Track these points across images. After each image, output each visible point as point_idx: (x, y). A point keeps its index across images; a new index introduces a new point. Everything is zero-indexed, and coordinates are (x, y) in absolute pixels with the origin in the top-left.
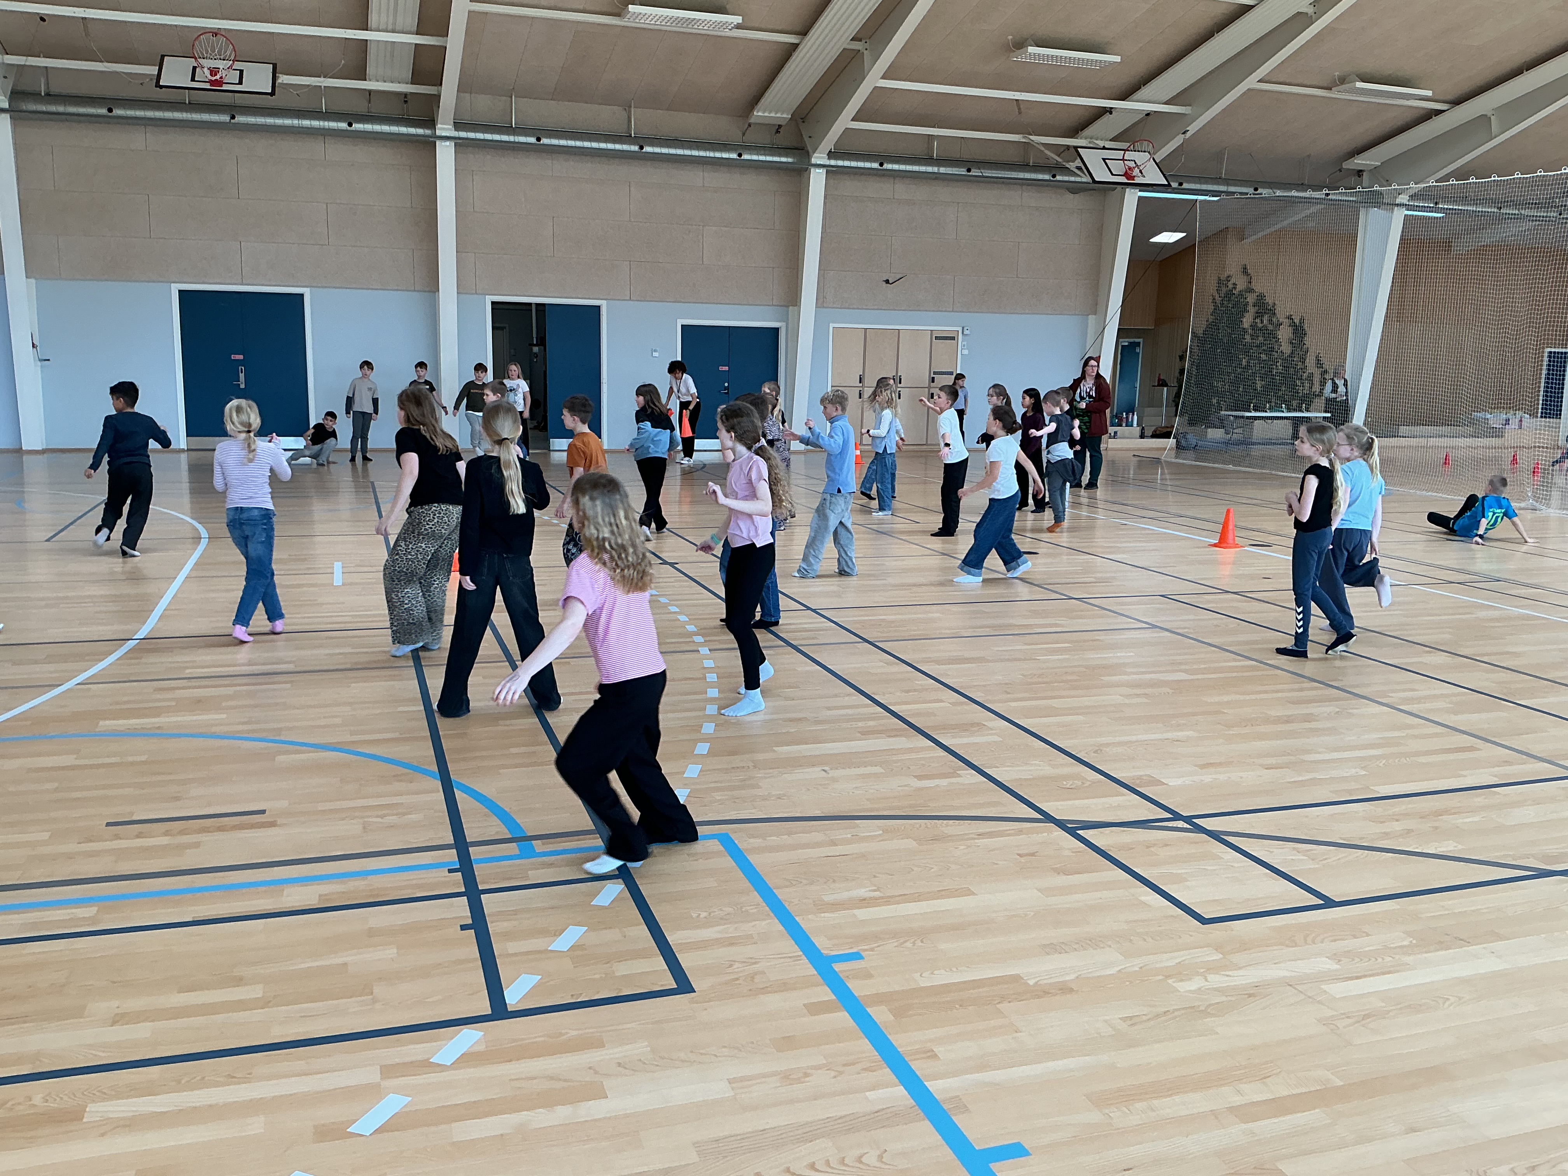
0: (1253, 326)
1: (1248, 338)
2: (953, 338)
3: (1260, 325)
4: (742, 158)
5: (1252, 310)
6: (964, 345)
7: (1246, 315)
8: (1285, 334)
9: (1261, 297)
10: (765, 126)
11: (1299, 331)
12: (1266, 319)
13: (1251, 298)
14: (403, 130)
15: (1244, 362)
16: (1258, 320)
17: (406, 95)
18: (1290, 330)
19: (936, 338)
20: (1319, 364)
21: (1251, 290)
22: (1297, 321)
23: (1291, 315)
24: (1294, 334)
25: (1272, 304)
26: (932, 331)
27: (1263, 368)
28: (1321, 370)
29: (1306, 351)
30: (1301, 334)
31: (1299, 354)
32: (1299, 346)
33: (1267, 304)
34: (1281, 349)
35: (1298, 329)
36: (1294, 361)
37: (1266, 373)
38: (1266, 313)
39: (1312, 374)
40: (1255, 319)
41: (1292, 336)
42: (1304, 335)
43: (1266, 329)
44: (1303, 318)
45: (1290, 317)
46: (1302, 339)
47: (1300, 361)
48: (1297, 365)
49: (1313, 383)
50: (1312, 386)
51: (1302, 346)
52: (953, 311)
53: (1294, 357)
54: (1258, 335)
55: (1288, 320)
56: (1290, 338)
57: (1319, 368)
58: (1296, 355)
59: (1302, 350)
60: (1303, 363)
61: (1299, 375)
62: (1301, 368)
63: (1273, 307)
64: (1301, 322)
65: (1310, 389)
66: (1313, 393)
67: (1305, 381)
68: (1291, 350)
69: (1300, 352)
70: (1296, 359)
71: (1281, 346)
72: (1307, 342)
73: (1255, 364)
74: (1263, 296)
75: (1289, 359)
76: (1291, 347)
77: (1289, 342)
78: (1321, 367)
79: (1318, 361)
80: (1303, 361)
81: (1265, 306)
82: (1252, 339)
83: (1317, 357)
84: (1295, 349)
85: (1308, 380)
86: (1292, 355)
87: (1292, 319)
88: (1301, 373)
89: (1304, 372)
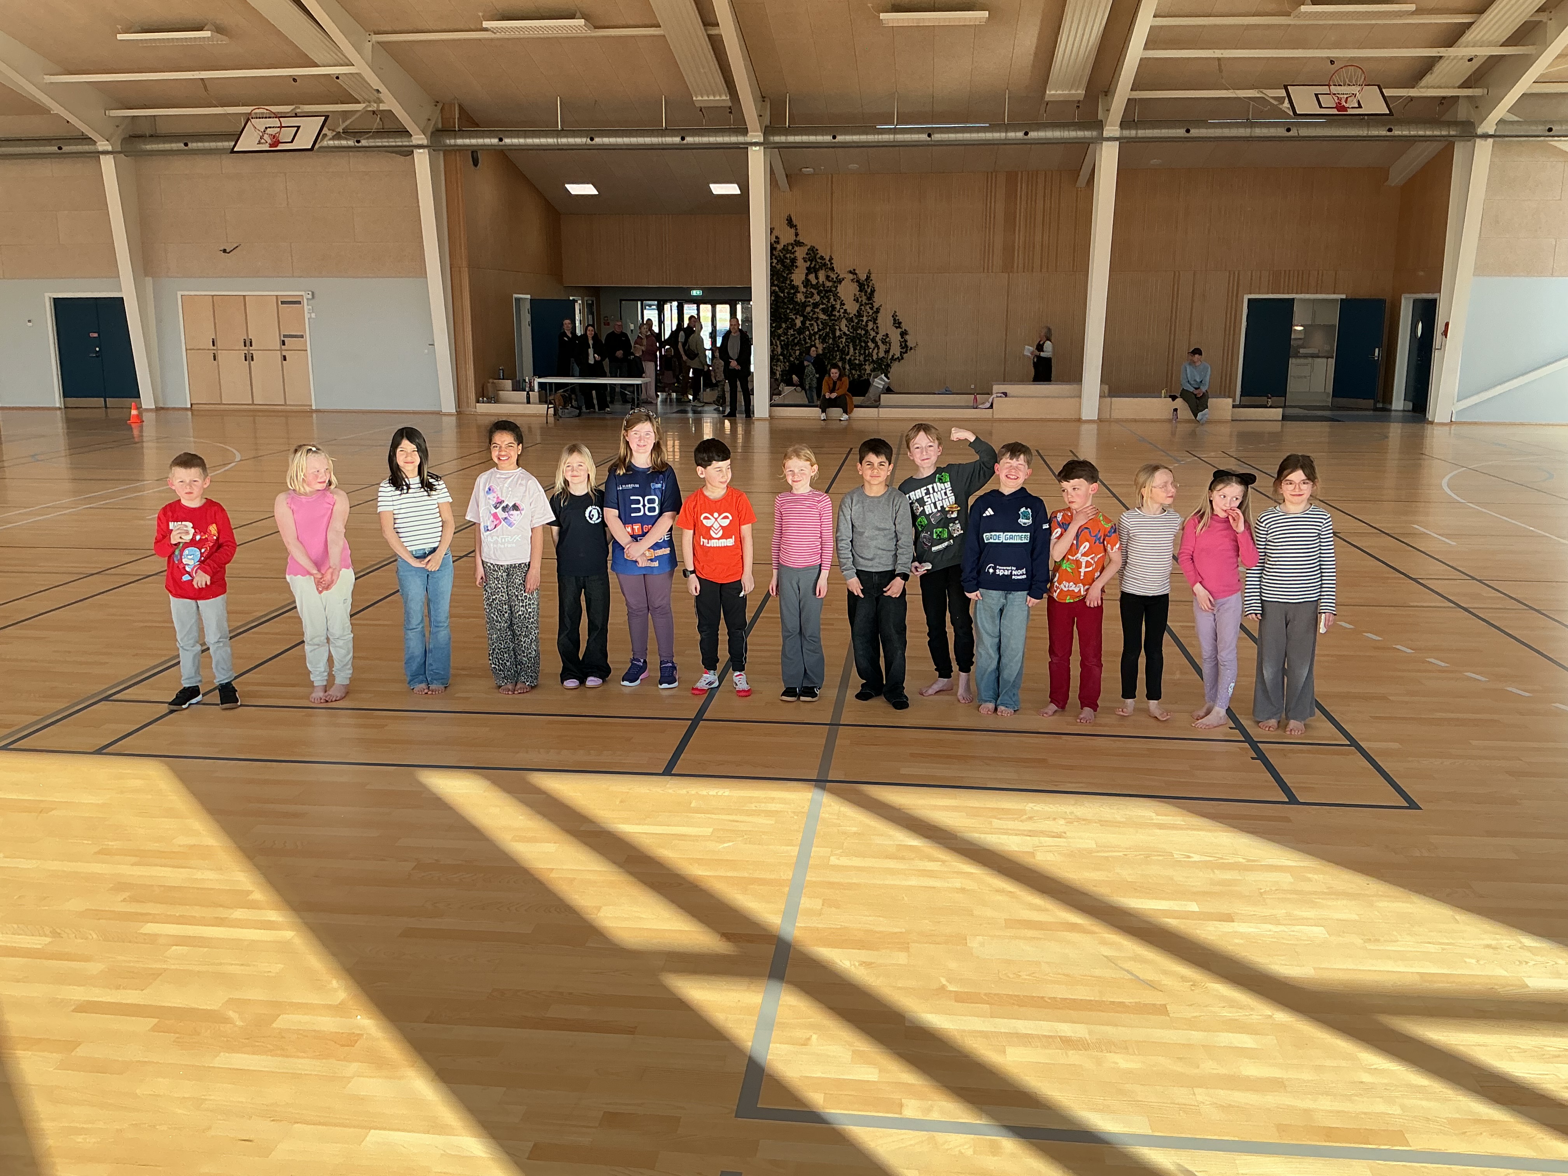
0: (806, 284)
1: (800, 297)
2: (299, 303)
3: (814, 282)
5: (802, 266)
6: (309, 309)
7: (797, 271)
8: (847, 291)
9: (813, 251)
11: (865, 288)
12: (822, 275)
13: (800, 253)
15: (798, 323)
16: (812, 277)
18: (854, 288)
19: (283, 303)
20: (897, 324)
21: (798, 243)
22: (863, 277)
23: (854, 270)
24: (860, 291)
25: (828, 258)
26: (277, 296)
27: (823, 329)
28: (899, 330)
29: (877, 309)
30: (869, 290)
31: (868, 313)
32: (868, 304)
33: (822, 258)
34: (845, 307)
35: (864, 285)
36: (863, 321)
37: (827, 334)
38: (821, 268)
39: (887, 334)
40: (807, 275)
41: (858, 293)
42: (873, 291)
43: (823, 285)
44: (869, 273)
45: (853, 272)
46: (870, 297)
47: (871, 321)
48: (867, 326)
49: (890, 345)
50: (889, 348)
51: (872, 304)
52: (293, 277)
53: (863, 316)
54: (813, 294)
55: (851, 275)
56: (855, 295)
57: (897, 328)
58: (865, 314)
59: (871, 308)
60: (875, 323)
61: (871, 337)
62: (873, 329)
63: (829, 261)
64: (868, 278)
65: (887, 352)
66: (890, 357)
67: (880, 343)
68: (857, 308)
69: (869, 310)
70: (865, 319)
71: (844, 304)
72: (878, 300)
73: (812, 325)
74: (817, 250)
75: (856, 318)
76: (858, 305)
77: (854, 300)
78: (899, 327)
79: (895, 320)
80: (875, 320)
81: (819, 260)
82: (806, 297)
83: (893, 316)
84: (863, 307)
85: (884, 342)
86: (859, 315)
87: (856, 274)
88: (873, 334)
89: (877, 333)
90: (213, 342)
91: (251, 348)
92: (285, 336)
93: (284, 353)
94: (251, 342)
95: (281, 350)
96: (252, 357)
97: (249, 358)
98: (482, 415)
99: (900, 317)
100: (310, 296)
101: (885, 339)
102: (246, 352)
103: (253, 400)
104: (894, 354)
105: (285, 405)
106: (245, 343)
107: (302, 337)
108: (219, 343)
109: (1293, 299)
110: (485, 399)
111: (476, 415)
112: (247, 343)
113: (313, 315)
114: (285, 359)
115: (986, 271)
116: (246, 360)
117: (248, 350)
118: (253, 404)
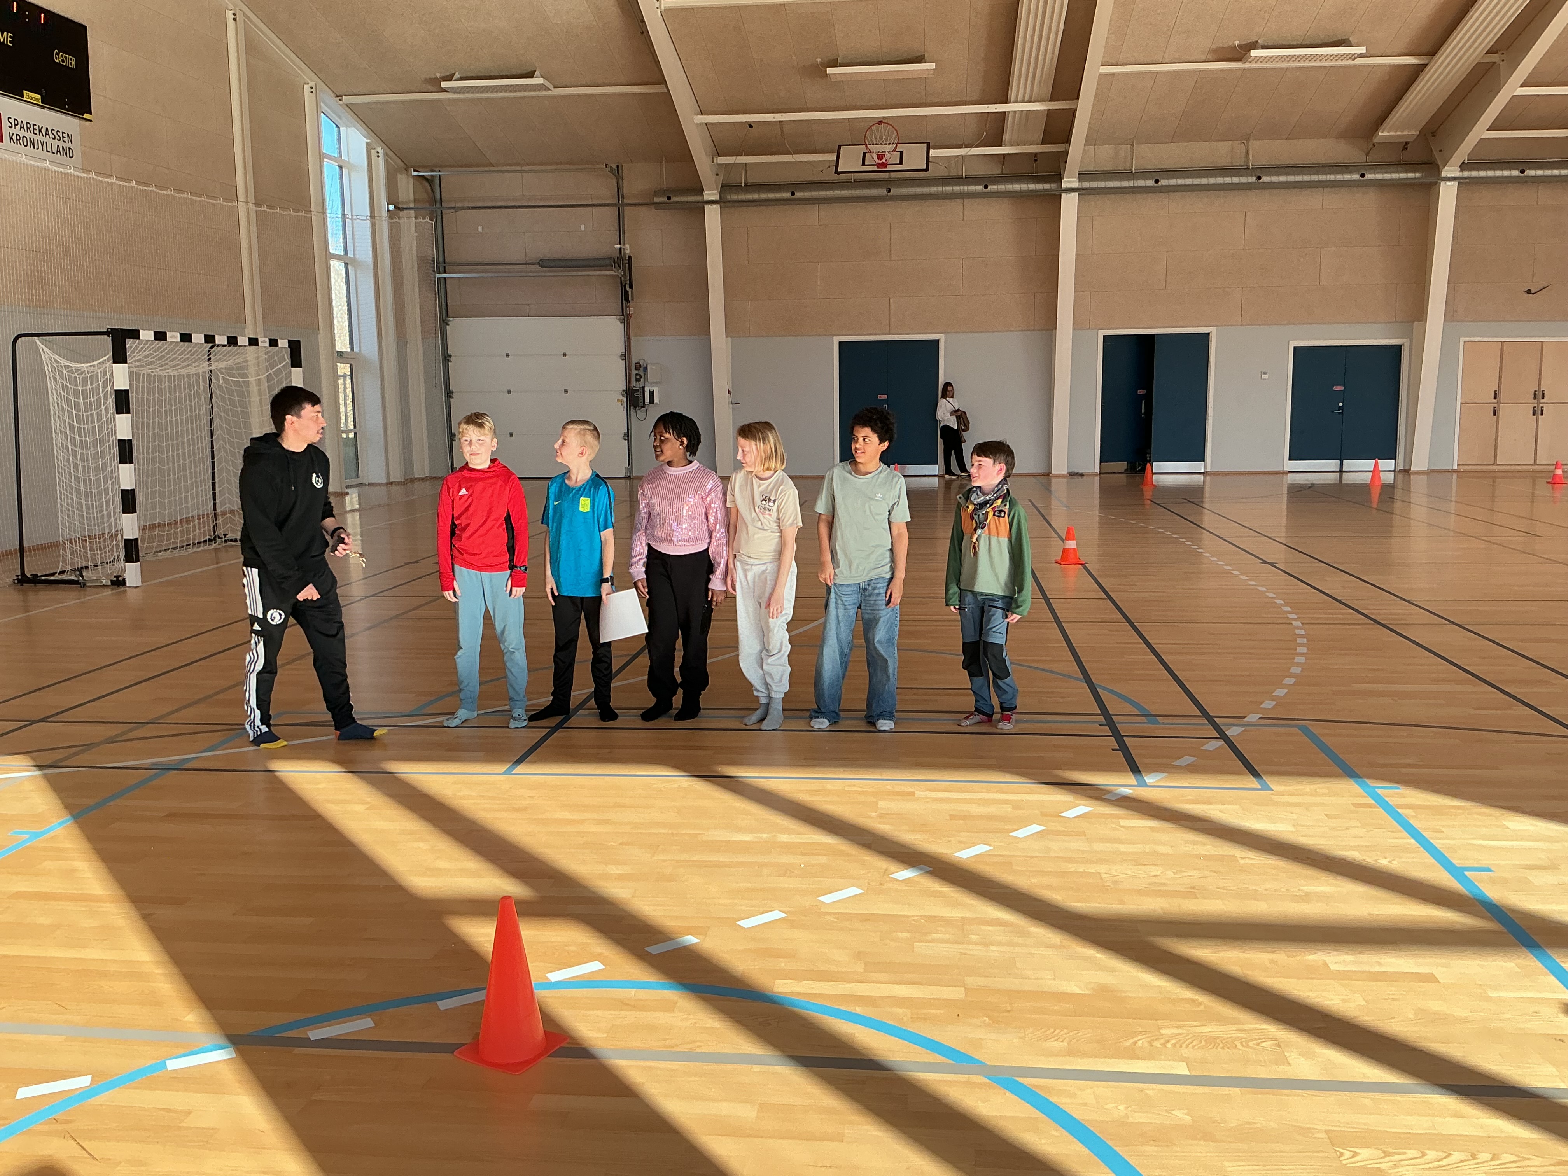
4: (1365, 178)
10: (1389, 145)
14: (1032, 186)
17: (1036, 154)
90: (1495, 394)
91: (1542, 401)
94: (1543, 394)
96: (1542, 411)
97: (1538, 412)
102: (1536, 405)
103: (1535, 460)
106: (1535, 395)
108: (1503, 397)
112: (1539, 395)
116: (1534, 414)
117: (1538, 403)
118: (1535, 464)
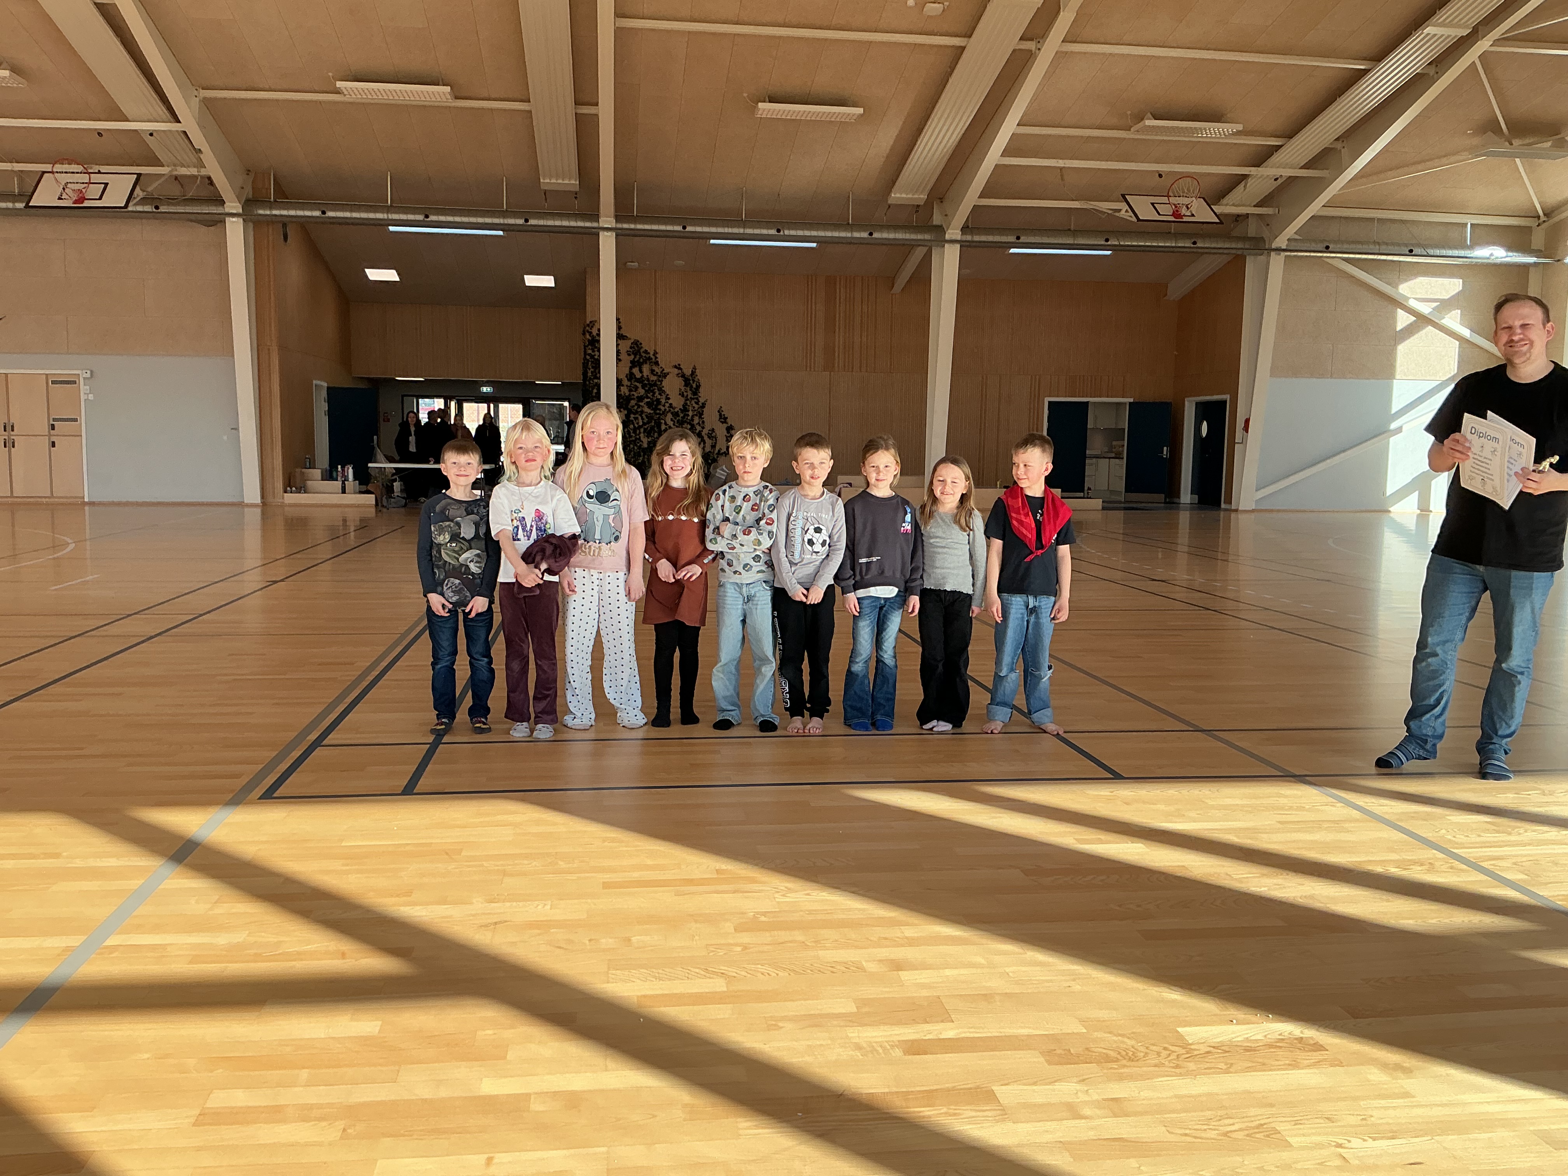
0: (630, 376)
1: (624, 390)
2: (75, 382)
3: (638, 375)
5: (626, 359)
6: (87, 390)
8: (672, 386)
9: (636, 344)
11: (691, 383)
12: (646, 369)
13: (624, 347)
16: (636, 371)
18: (680, 382)
19: (53, 382)
20: (723, 419)
21: (622, 337)
22: (688, 372)
23: (679, 365)
24: (686, 385)
25: (652, 353)
26: (47, 375)
27: (648, 423)
28: (725, 425)
29: (703, 404)
30: (694, 386)
31: (694, 407)
32: (694, 399)
33: (646, 352)
34: (670, 402)
35: (689, 380)
36: (688, 415)
37: (652, 428)
38: (645, 362)
39: (713, 429)
40: (631, 368)
41: (683, 389)
42: (698, 387)
43: (648, 380)
44: (695, 368)
45: (678, 367)
46: (696, 392)
47: (696, 415)
48: (693, 420)
49: (716, 440)
50: (716, 443)
51: (697, 399)
52: (68, 353)
53: (689, 411)
54: (636, 388)
55: (676, 370)
56: (680, 389)
57: (723, 423)
58: (691, 408)
59: (697, 403)
60: (700, 417)
61: (697, 431)
62: (699, 424)
63: (654, 355)
64: (693, 373)
65: (713, 447)
66: (716, 451)
67: (706, 438)
68: (682, 403)
69: (695, 405)
70: (690, 413)
71: (669, 399)
72: (703, 395)
73: (636, 419)
74: (641, 344)
75: (682, 412)
76: (683, 400)
77: (680, 394)
78: (725, 422)
79: (720, 415)
80: (701, 415)
81: (644, 355)
82: (630, 391)
83: (719, 411)
84: (688, 402)
85: (710, 436)
86: (685, 409)
87: (680, 369)
88: (698, 428)
89: (703, 428)
91: (12, 433)
92: (54, 420)
93: (53, 439)
94: (13, 427)
95: (50, 435)
96: (13, 443)
98: (290, 505)
99: (725, 413)
100: (88, 375)
101: (711, 434)
102: (6, 438)
103: (12, 492)
104: (721, 449)
105: (52, 496)
106: (5, 427)
107: (75, 420)
109: (1088, 402)
110: (294, 489)
111: (283, 506)
112: (9, 427)
113: (91, 397)
114: (53, 444)
115: (808, 369)
116: (5, 446)
117: (9, 436)
118: (12, 496)
